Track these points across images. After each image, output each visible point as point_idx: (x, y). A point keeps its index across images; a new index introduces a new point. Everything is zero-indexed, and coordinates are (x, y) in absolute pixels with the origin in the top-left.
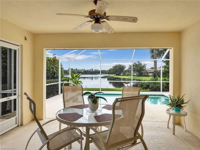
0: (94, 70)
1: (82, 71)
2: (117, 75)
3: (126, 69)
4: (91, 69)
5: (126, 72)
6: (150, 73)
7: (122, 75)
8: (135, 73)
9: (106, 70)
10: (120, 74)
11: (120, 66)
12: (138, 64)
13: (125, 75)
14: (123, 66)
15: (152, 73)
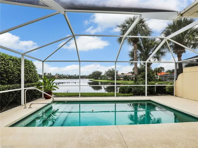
0: (77, 75)
1: (67, 76)
2: (95, 79)
3: (103, 74)
4: (75, 74)
5: (102, 77)
6: (121, 77)
7: (99, 79)
8: (110, 77)
9: (87, 75)
10: (98, 78)
11: (98, 72)
12: (112, 70)
13: (102, 79)
14: (100, 72)
15: (123, 77)
